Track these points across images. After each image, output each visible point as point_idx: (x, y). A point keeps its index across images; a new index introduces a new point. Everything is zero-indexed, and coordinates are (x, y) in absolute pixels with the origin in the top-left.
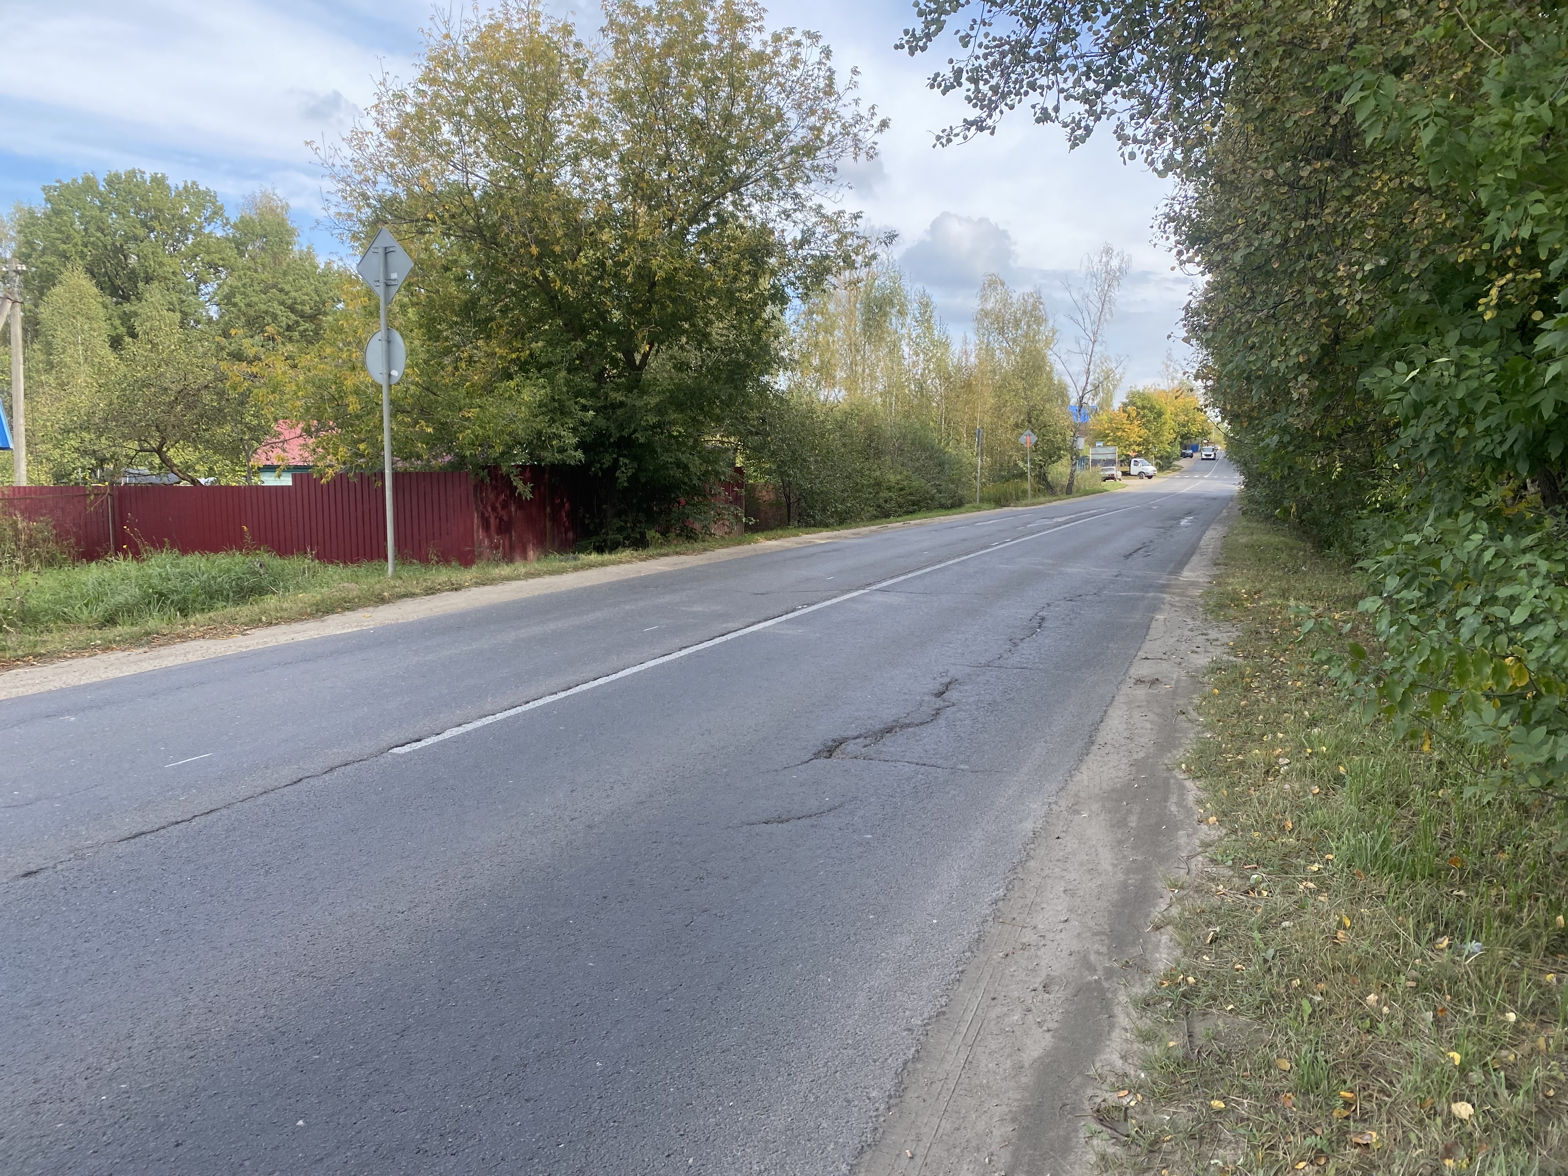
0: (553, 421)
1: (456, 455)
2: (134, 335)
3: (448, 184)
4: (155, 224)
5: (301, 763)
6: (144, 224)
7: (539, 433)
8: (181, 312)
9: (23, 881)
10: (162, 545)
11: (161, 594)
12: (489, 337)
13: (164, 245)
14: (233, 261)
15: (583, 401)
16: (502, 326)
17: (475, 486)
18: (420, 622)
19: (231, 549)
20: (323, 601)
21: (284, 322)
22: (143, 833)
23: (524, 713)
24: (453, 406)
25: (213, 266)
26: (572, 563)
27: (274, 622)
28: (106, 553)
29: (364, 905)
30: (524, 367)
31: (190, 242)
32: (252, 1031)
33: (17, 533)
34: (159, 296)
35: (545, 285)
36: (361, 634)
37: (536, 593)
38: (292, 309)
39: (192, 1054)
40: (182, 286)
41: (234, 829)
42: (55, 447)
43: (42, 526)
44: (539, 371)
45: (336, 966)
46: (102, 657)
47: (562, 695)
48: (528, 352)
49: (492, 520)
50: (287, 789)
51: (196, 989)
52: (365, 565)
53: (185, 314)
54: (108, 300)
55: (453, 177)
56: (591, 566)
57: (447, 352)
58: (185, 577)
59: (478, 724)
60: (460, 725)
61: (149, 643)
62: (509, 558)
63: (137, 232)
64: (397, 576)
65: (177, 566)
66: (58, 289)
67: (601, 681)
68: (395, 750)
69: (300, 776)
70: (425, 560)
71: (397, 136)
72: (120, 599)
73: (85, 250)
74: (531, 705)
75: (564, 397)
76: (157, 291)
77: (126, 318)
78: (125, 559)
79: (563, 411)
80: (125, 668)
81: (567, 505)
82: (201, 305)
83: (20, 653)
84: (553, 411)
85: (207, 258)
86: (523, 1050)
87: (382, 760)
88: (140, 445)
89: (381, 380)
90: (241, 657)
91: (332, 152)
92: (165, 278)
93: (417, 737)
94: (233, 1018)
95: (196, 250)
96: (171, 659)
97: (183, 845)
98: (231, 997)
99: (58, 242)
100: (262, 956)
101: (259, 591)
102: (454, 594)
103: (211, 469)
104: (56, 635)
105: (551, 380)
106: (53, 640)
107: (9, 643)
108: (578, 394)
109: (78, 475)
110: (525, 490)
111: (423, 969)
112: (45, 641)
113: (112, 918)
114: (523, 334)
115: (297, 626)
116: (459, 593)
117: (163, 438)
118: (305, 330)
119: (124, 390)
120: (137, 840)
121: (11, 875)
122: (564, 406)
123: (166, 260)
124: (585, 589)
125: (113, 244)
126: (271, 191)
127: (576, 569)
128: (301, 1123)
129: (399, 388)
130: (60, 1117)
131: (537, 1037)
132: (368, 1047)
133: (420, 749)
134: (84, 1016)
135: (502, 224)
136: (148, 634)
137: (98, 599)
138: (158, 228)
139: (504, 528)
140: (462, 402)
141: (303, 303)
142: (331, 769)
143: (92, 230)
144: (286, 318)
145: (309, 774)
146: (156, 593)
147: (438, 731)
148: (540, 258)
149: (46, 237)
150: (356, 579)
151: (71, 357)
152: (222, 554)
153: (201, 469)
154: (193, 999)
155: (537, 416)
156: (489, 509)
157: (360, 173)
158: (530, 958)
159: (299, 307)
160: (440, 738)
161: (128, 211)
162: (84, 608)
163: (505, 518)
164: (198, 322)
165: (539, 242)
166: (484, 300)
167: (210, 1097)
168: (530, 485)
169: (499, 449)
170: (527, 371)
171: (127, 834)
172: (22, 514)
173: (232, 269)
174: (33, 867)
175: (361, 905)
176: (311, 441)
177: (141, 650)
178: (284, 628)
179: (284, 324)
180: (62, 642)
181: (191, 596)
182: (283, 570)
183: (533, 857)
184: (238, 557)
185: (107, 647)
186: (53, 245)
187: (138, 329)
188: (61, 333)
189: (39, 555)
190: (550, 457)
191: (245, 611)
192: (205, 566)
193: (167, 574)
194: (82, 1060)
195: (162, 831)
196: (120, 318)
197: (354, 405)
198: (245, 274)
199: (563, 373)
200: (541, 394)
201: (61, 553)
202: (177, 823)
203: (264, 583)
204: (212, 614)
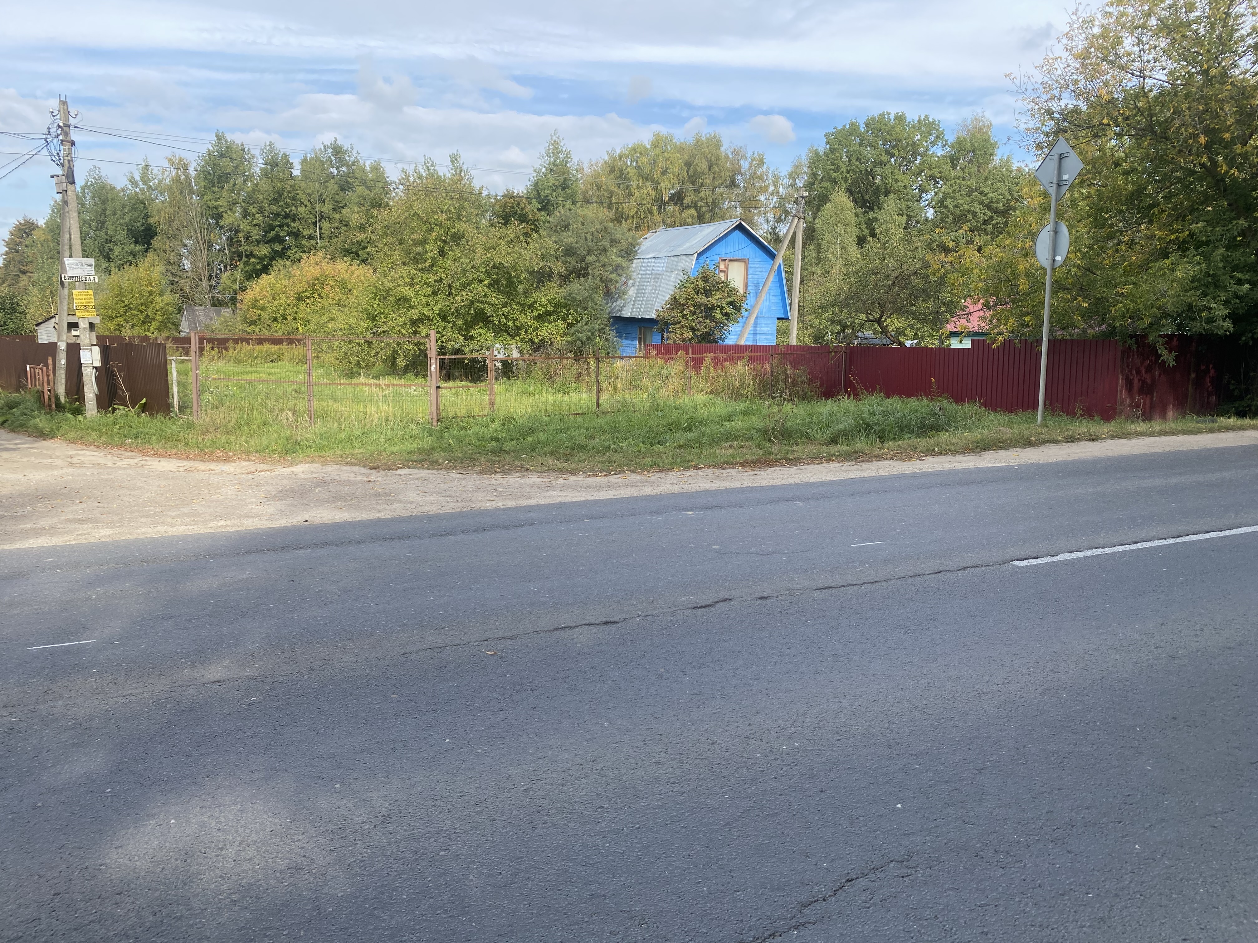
0: (1205, 294)
1: (1109, 325)
2: (873, 235)
3: (1125, 91)
4: (895, 151)
5: (943, 560)
6: (887, 152)
7: (1190, 307)
8: (907, 215)
9: (759, 602)
10: (874, 389)
11: (868, 425)
12: (1151, 222)
13: (900, 165)
14: (947, 172)
15: (1239, 275)
16: (1164, 211)
17: (1123, 352)
18: (1057, 464)
19: (921, 395)
20: (982, 440)
21: (981, 217)
22: (831, 587)
23: (1132, 551)
24: (1109, 283)
25: (932, 178)
26: (1210, 425)
27: (944, 452)
28: (838, 393)
29: (970, 672)
30: (1182, 247)
31: (918, 162)
32: (877, 736)
33: (787, 377)
34: (893, 205)
35: (1211, 171)
36: (1008, 469)
37: (1167, 450)
38: (989, 207)
39: (839, 738)
40: (910, 196)
41: (889, 597)
42: (817, 317)
43: (800, 373)
44: (1197, 248)
45: (942, 710)
46: (825, 465)
47: (1171, 541)
48: (1187, 233)
49: (1136, 381)
50: (929, 576)
51: (848, 697)
52: (1020, 413)
53: (909, 217)
54: (860, 210)
55: (1130, 84)
56: (1228, 429)
57: (1110, 237)
58: (885, 413)
59: (1089, 553)
60: (1072, 552)
61: (856, 459)
62: (1147, 417)
63: (883, 158)
64: (1045, 425)
65: (882, 405)
66: (828, 206)
67: (1212, 535)
68: (1016, 563)
69: (941, 569)
70: (1071, 413)
71: (1085, 56)
72: (841, 426)
73: (848, 176)
74: (1139, 546)
75: (1219, 273)
76: (892, 201)
77: (870, 223)
78: (848, 399)
79: (1217, 285)
80: (838, 474)
81: (1212, 372)
82: (922, 209)
83: (778, 457)
84: (1207, 285)
85: (930, 173)
86: (1073, 814)
87: (1003, 568)
88: (867, 317)
89: (1046, 264)
90: (914, 476)
91: (1026, 79)
92: (899, 191)
93: (1035, 555)
94: (867, 724)
95: (922, 168)
96: (868, 472)
97: (855, 601)
98: (868, 709)
99: (832, 172)
100: (893, 688)
101: (936, 428)
102: (1090, 444)
103: (916, 334)
104: (800, 447)
105: (1207, 257)
106: (798, 450)
107: (773, 450)
108: (1235, 268)
109: (828, 337)
110: (1168, 357)
111: (1005, 730)
112: (794, 451)
113: (805, 637)
114: (1185, 216)
115: (960, 458)
116: (1096, 443)
117: (883, 312)
118: (998, 223)
119: (860, 277)
120: (826, 590)
121: (753, 596)
122: (1218, 281)
123: (900, 177)
124: (1217, 450)
125: (866, 170)
126: (981, 115)
127: (1212, 431)
128: (899, 806)
129: (1062, 270)
130: (759, 750)
131: (1087, 808)
132: (955, 772)
133: (1036, 565)
134: (780, 694)
135: (1174, 119)
136: (856, 452)
137: (828, 425)
138: (897, 155)
139: (1147, 389)
140: (1119, 279)
141: (998, 202)
142: (964, 568)
143: (853, 161)
144: (982, 214)
145: (947, 569)
146: (865, 424)
147: (1053, 553)
148: (1208, 146)
149: (824, 169)
150: (1010, 424)
151: (832, 253)
152: (914, 399)
153: (909, 334)
154: (845, 703)
155: (1186, 291)
156: (1134, 372)
157: (1047, 93)
158: (1095, 747)
159: (995, 205)
160: (1054, 559)
161: (878, 144)
162: (819, 431)
163: (1149, 381)
164: (918, 222)
165: (1208, 131)
166: (1150, 189)
167: (845, 769)
168: (1174, 354)
169: (1147, 321)
170: (1185, 250)
171: (821, 586)
172: (791, 364)
173: (946, 180)
174: (765, 594)
175: (967, 671)
176: (989, 314)
177: (850, 463)
178: (950, 458)
179: (981, 220)
180: (803, 452)
181: (887, 428)
182: (957, 413)
183: (1115, 670)
184: (925, 401)
185: (829, 459)
186: (828, 174)
187: (877, 230)
188: (828, 237)
189: (798, 392)
190: (1198, 327)
191: (924, 442)
192: (900, 406)
193: (874, 411)
194: (776, 720)
195: (843, 589)
196: (866, 223)
197: (1024, 285)
198: (955, 183)
199: (1222, 251)
200: (1194, 270)
201: (812, 391)
202: (853, 585)
203: (941, 422)
204: (900, 443)
